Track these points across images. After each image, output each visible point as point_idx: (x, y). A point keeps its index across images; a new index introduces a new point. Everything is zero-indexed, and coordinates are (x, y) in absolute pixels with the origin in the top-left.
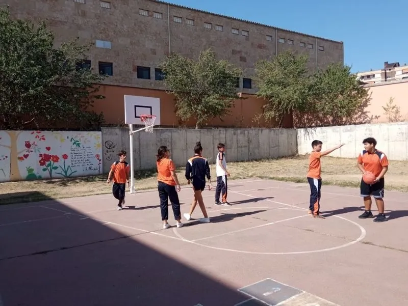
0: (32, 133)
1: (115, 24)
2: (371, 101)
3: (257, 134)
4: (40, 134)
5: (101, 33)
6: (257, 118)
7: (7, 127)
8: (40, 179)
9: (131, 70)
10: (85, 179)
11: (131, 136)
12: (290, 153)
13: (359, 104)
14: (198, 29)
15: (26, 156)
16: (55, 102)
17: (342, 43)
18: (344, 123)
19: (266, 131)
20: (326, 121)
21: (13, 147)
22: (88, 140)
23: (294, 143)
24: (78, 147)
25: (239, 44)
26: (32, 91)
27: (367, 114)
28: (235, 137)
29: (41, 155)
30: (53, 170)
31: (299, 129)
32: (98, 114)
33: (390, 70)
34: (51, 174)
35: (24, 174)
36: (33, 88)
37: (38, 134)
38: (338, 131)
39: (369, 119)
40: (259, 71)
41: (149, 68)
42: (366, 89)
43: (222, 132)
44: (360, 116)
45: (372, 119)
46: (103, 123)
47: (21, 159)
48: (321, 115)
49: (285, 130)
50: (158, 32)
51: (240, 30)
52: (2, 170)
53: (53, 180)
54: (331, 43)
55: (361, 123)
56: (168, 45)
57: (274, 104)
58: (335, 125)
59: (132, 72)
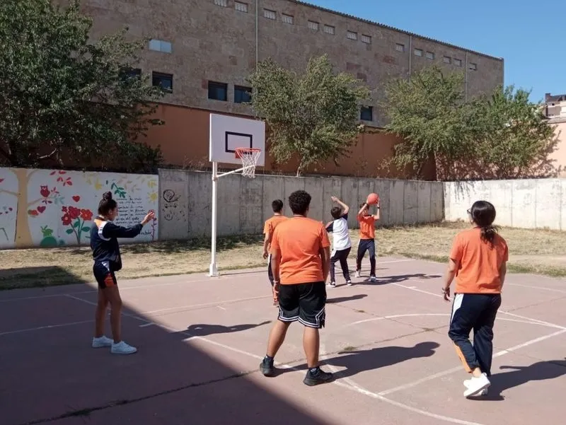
0: (53, 174)
1: (179, 16)
2: (559, 145)
3: (387, 188)
4: (64, 175)
5: (157, 29)
6: (385, 164)
7: (13, 162)
8: (62, 245)
9: (200, 86)
10: (132, 249)
11: (214, 183)
12: (433, 219)
13: (539, 149)
14: (298, 30)
15: (42, 209)
16: (90, 126)
17: (502, 61)
18: (515, 176)
19: (400, 184)
20: (487, 171)
21: (21, 195)
22: (137, 187)
23: (439, 204)
24: (122, 198)
25: (357, 54)
26: (56, 106)
27: (553, 163)
28: (355, 191)
29: (64, 209)
30: (83, 232)
31: (447, 183)
32: (153, 148)
33: (553, 105)
34: (78, 238)
35: (38, 237)
36: (57, 101)
37: (61, 175)
38: (508, 188)
39: (555, 172)
40: (392, 94)
41: (226, 85)
42: (552, 126)
43: (336, 182)
44: (541, 167)
45: (559, 170)
46: (160, 163)
47: (33, 213)
48: (480, 162)
49: (427, 183)
50: (241, 31)
51: (359, 34)
52: (3, 229)
53: (82, 249)
54: (487, 59)
55: (542, 177)
56: (255, 52)
57: (412, 144)
58: (502, 179)
59: (201, 89)
